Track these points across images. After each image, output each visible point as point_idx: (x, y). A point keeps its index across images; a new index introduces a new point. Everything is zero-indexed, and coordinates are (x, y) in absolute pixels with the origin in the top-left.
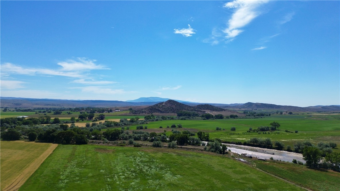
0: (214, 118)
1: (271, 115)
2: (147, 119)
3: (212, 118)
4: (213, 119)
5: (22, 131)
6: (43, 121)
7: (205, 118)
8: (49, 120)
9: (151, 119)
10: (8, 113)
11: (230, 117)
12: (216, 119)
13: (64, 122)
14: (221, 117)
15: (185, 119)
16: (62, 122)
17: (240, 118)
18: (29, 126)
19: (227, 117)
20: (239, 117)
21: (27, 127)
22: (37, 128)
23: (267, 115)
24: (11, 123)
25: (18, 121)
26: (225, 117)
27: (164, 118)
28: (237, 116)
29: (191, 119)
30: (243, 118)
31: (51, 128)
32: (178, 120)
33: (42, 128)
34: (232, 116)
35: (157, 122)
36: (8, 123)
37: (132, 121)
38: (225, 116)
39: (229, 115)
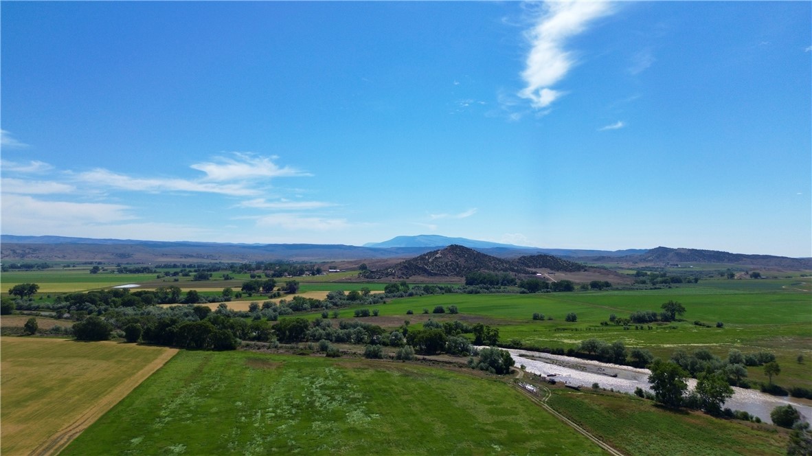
0: (551, 288)
1: (699, 282)
2: (391, 292)
3: (545, 290)
4: (547, 292)
5: (117, 320)
6: (166, 298)
7: (525, 290)
8: (178, 296)
9: (398, 290)
10: (101, 276)
11: (590, 287)
12: (555, 291)
13: (209, 299)
14: (567, 287)
15: (477, 292)
16: (204, 300)
17: (617, 289)
18: (134, 309)
19: (584, 288)
20: (614, 287)
21: (129, 311)
22: (149, 313)
23: (689, 282)
24: (99, 302)
25: (114, 298)
26: (579, 287)
27: (428, 290)
28: (607, 285)
29: (491, 292)
30: (624, 289)
31: (177, 313)
32: (461, 293)
33: (158, 313)
34: (596, 285)
35: (411, 299)
36: (93, 302)
37: (353, 297)
38: (578, 284)
39: (590, 282)
